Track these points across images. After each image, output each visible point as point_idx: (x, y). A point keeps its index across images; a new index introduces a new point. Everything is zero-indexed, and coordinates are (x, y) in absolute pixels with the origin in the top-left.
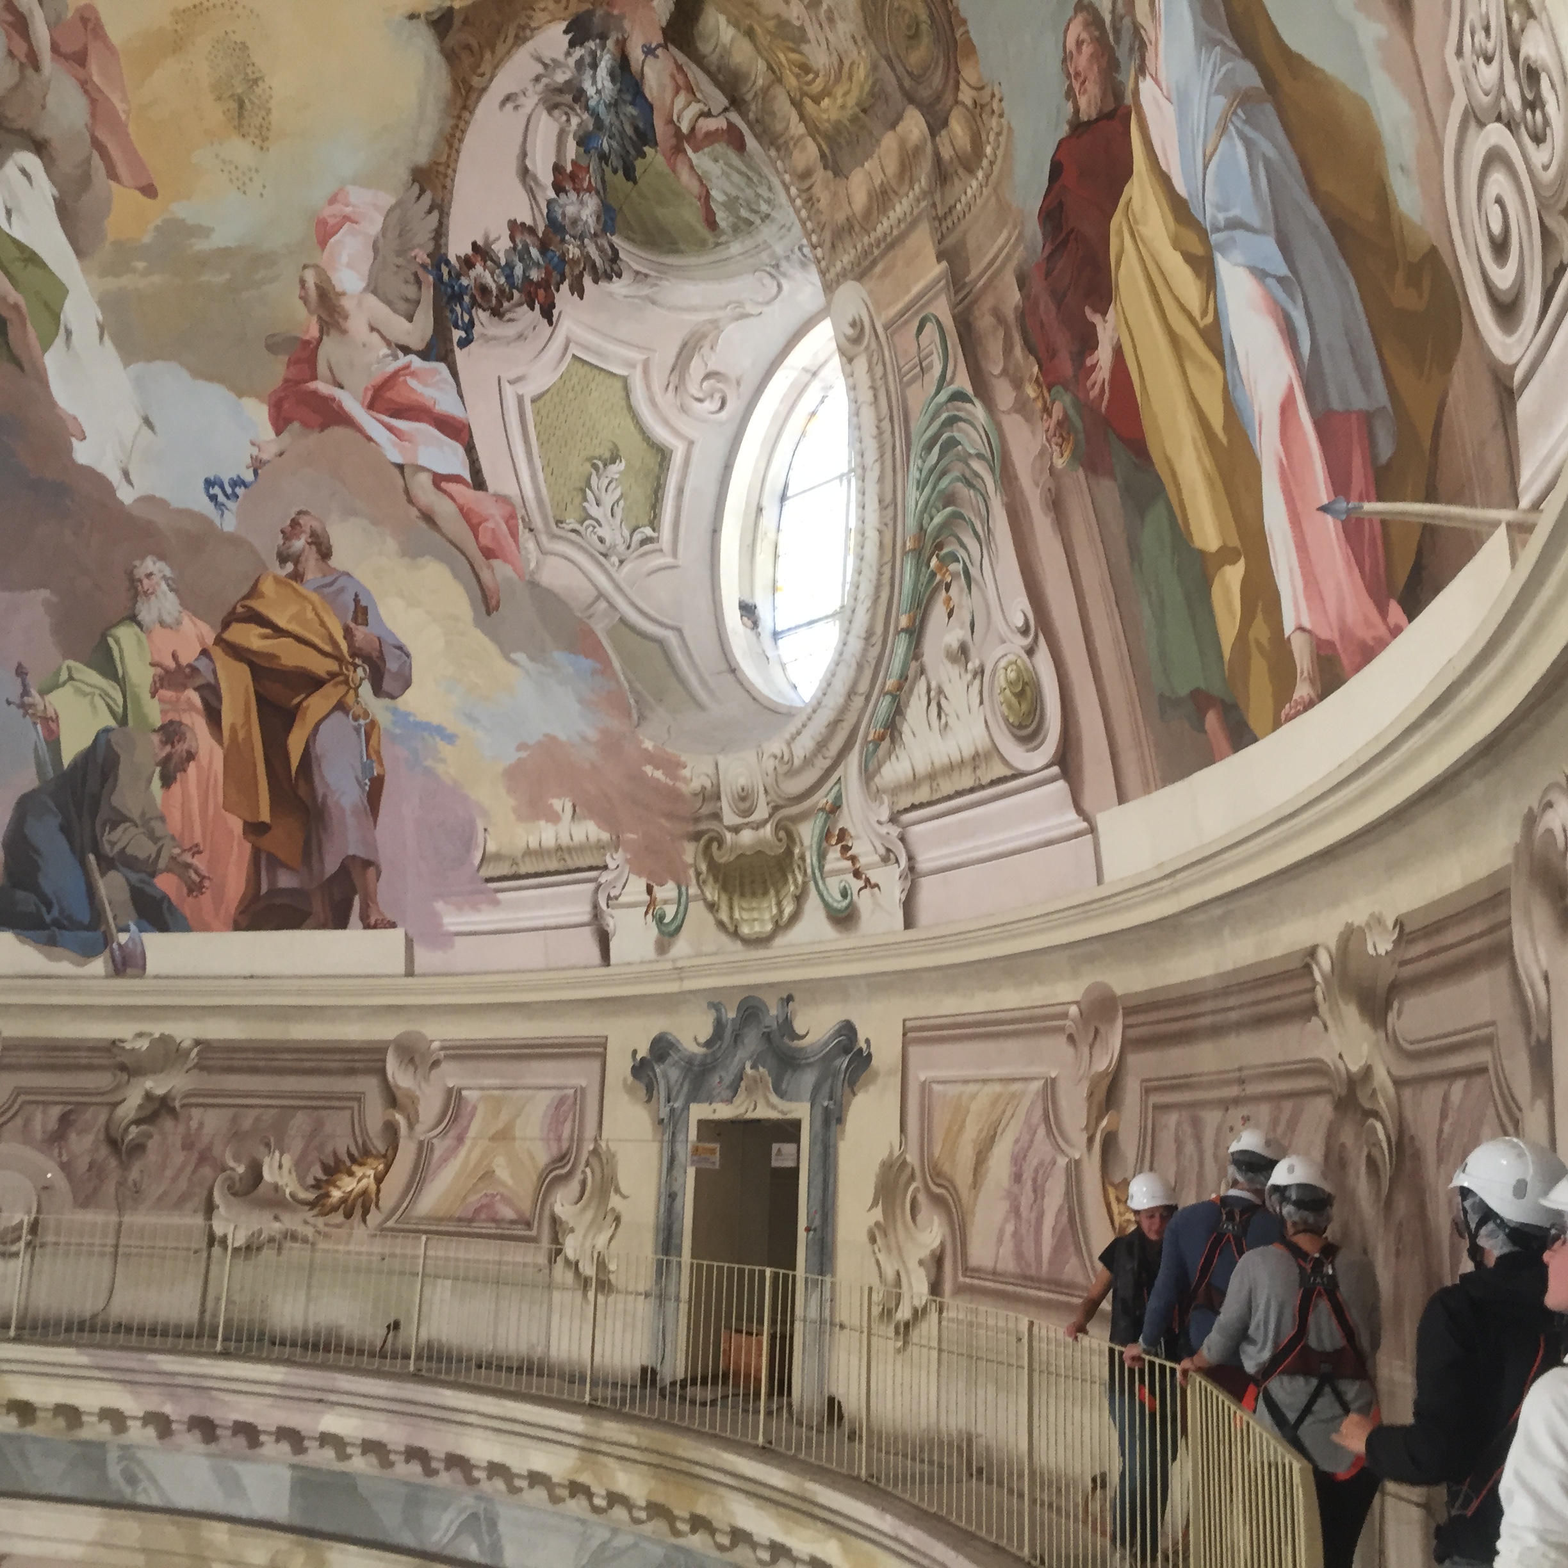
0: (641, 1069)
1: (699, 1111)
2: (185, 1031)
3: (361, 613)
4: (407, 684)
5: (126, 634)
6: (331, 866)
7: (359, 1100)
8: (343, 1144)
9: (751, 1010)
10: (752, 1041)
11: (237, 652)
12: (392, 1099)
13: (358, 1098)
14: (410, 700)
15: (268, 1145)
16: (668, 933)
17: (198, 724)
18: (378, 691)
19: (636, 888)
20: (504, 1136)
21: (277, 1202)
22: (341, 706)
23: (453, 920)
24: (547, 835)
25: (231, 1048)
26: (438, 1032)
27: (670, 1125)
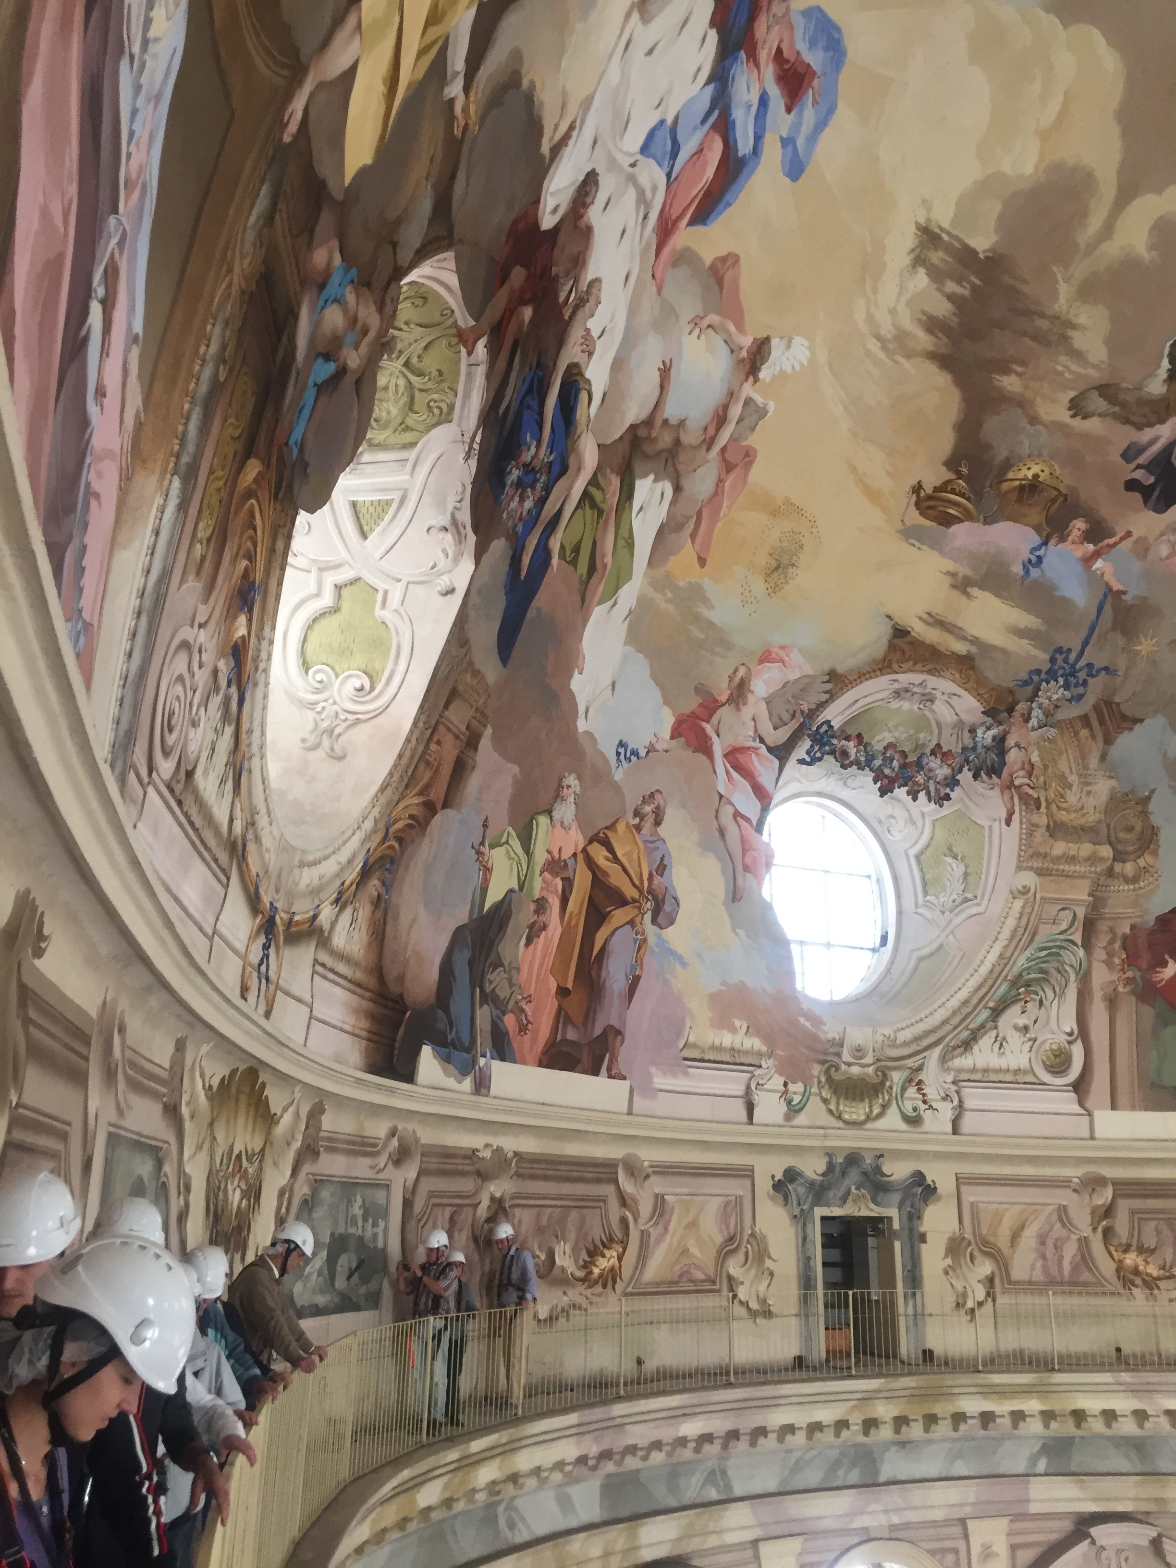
0: (778, 1186)
1: (820, 1212)
2: (510, 1144)
3: (662, 868)
4: (672, 922)
5: (543, 820)
6: (598, 1031)
7: (604, 1201)
8: (597, 1234)
9: (853, 1159)
10: (854, 1175)
11: (590, 863)
12: (624, 1201)
13: (603, 1200)
14: (670, 933)
15: (557, 1237)
16: (793, 1110)
17: (555, 903)
18: (654, 921)
19: (777, 1082)
20: (693, 1225)
21: (564, 1281)
22: (631, 923)
23: (660, 1081)
24: (727, 1039)
25: (534, 1159)
26: (648, 1155)
27: (801, 1219)
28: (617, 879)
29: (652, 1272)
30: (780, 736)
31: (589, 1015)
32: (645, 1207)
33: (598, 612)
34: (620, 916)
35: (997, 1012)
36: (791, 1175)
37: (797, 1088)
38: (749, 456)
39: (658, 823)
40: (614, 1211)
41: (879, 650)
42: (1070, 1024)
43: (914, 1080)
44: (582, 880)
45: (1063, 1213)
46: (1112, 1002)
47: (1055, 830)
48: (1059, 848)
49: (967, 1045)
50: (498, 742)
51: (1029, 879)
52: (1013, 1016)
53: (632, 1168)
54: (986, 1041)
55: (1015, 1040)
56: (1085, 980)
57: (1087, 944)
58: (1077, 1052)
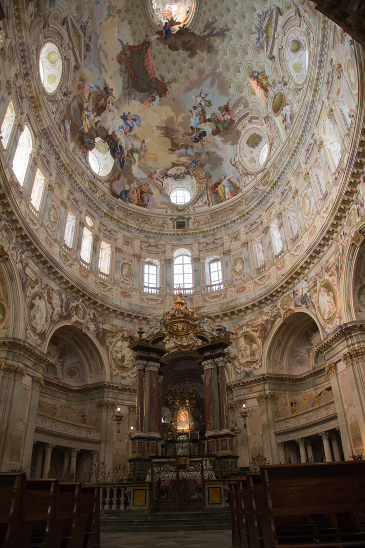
1: (176, 221)
3: (150, 190)
4: (153, 195)
5: (132, 184)
6: (144, 204)
8: (145, 220)
9: (181, 216)
10: (181, 218)
11: (140, 189)
13: (146, 217)
17: (135, 191)
18: (150, 195)
19: (170, 210)
20: (159, 221)
22: (147, 195)
23: (153, 209)
24: (163, 206)
25: (136, 212)
26: (152, 215)
27: (174, 222)
28: (143, 190)
29: (153, 224)
30: (162, 176)
31: (142, 202)
32: (152, 219)
33: (133, 166)
34: (145, 194)
35: (198, 200)
36: (172, 218)
37: (173, 211)
38: (147, 150)
39: (148, 185)
40: (148, 219)
41: (172, 165)
42: (207, 199)
43: (188, 208)
44: (139, 191)
45: (207, 217)
46: (211, 195)
47: (200, 179)
48: (201, 181)
49: (194, 204)
50: (123, 176)
51: (198, 185)
52: (200, 200)
53: (150, 216)
54: (197, 203)
55: (200, 202)
56: (207, 194)
57: (207, 190)
58: (208, 201)
